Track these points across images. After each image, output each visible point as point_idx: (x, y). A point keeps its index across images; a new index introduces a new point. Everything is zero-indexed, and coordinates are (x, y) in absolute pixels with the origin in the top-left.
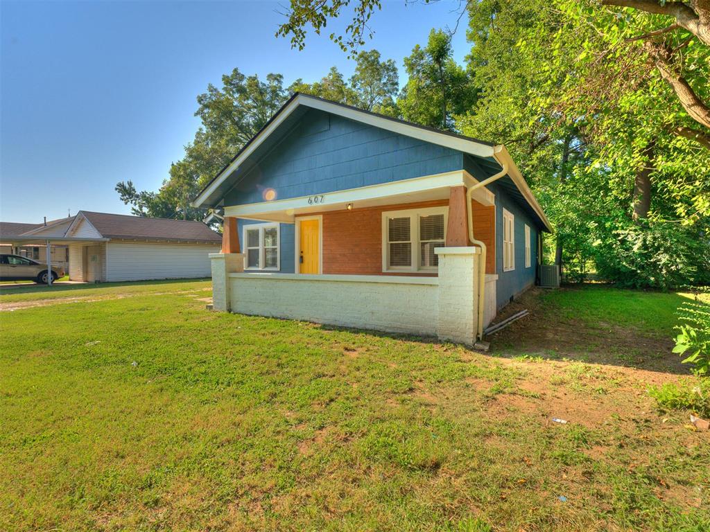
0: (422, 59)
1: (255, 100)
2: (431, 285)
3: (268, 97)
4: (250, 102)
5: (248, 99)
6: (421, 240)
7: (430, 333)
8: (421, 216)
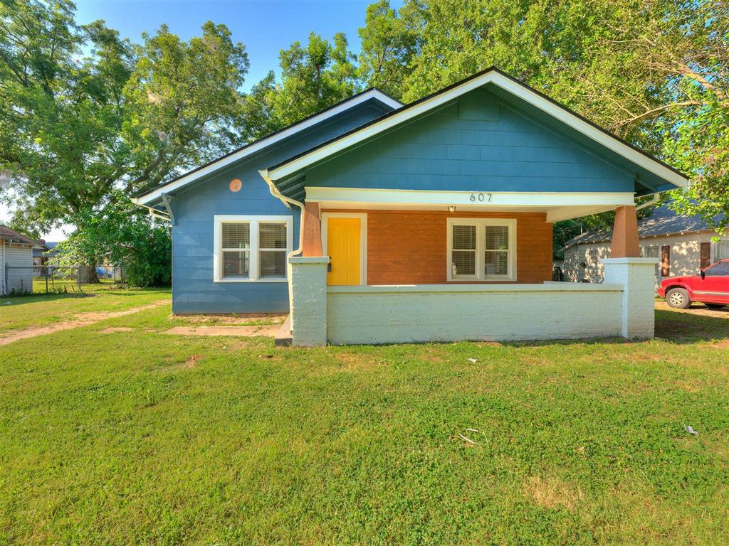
7: (614, 333)
8: (487, 225)
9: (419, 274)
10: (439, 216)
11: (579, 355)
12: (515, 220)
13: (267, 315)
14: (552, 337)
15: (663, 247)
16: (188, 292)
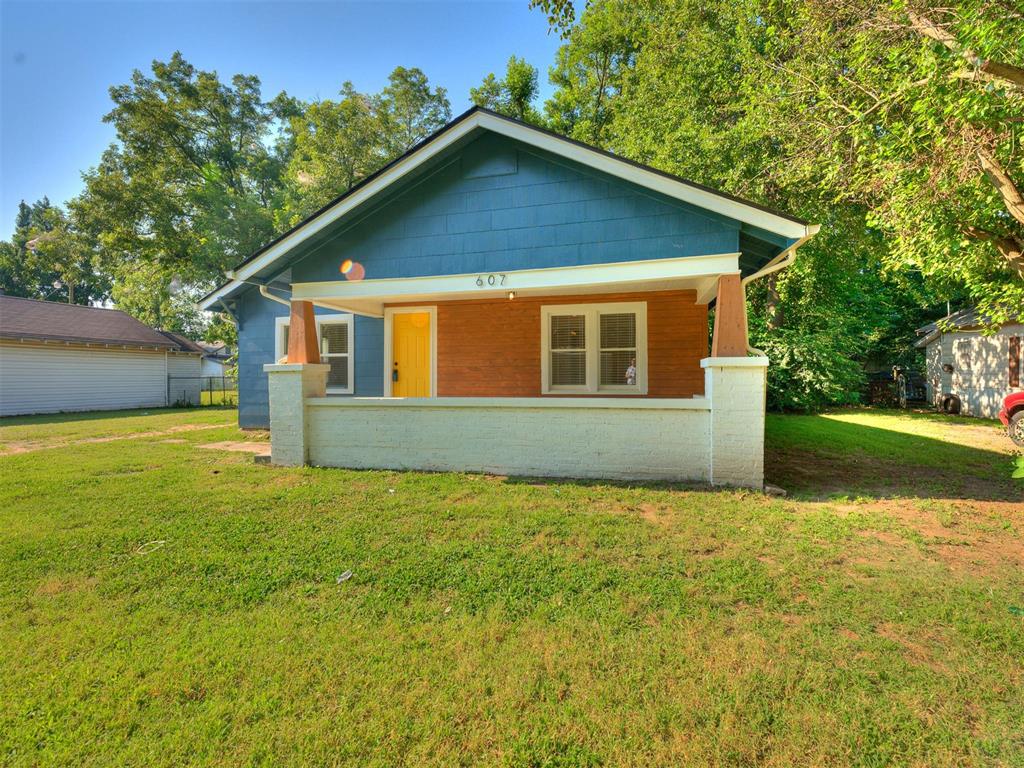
0: (498, 95)
1: (213, 112)
2: (696, 410)
3: (235, 112)
4: (201, 114)
5: (199, 108)
6: (602, 347)
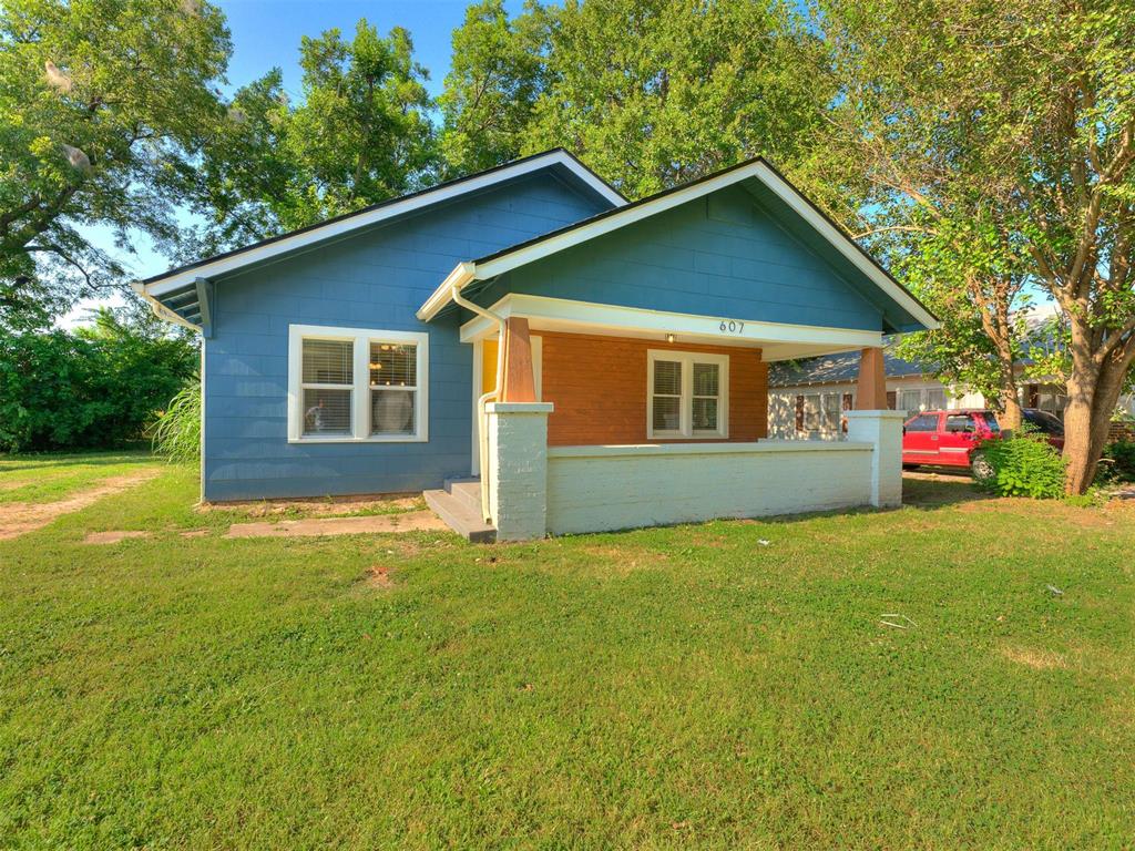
6: (695, 394)
7: (864, 502)
8: (697, 362)
9: (611, 428)
10: (637, 347)
11: (866, 526)
12: (727, 357)
13: (383, 496)
14: (807, 509)
15: (845, 396)
16: (237, 461)
